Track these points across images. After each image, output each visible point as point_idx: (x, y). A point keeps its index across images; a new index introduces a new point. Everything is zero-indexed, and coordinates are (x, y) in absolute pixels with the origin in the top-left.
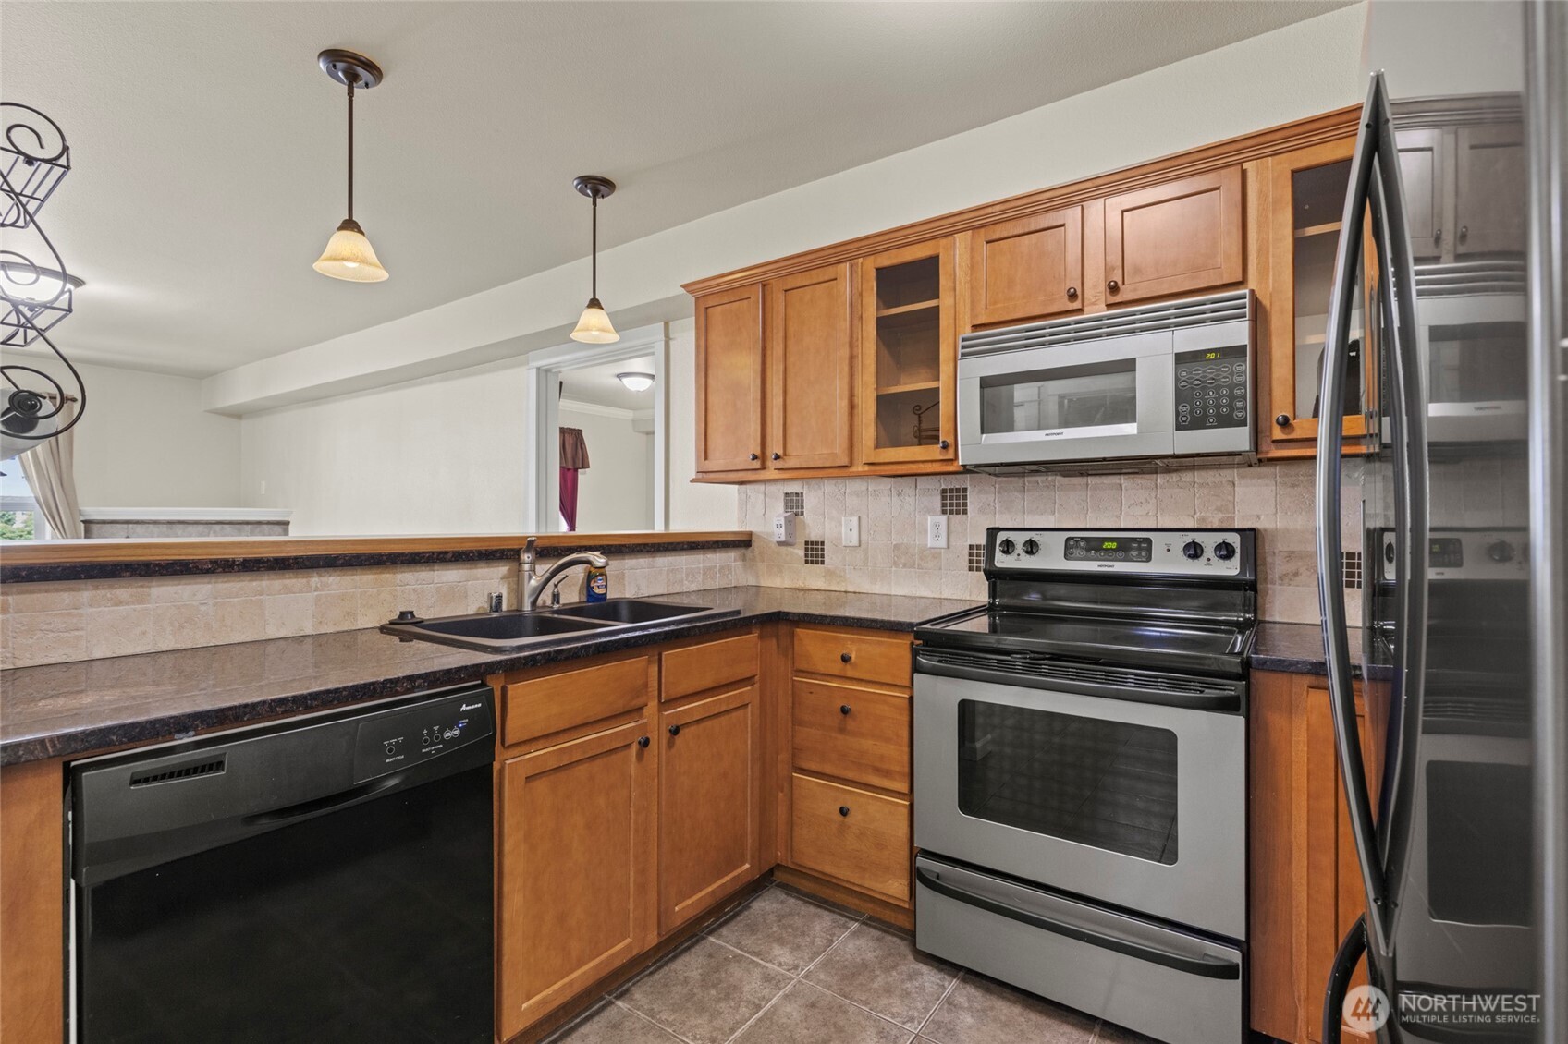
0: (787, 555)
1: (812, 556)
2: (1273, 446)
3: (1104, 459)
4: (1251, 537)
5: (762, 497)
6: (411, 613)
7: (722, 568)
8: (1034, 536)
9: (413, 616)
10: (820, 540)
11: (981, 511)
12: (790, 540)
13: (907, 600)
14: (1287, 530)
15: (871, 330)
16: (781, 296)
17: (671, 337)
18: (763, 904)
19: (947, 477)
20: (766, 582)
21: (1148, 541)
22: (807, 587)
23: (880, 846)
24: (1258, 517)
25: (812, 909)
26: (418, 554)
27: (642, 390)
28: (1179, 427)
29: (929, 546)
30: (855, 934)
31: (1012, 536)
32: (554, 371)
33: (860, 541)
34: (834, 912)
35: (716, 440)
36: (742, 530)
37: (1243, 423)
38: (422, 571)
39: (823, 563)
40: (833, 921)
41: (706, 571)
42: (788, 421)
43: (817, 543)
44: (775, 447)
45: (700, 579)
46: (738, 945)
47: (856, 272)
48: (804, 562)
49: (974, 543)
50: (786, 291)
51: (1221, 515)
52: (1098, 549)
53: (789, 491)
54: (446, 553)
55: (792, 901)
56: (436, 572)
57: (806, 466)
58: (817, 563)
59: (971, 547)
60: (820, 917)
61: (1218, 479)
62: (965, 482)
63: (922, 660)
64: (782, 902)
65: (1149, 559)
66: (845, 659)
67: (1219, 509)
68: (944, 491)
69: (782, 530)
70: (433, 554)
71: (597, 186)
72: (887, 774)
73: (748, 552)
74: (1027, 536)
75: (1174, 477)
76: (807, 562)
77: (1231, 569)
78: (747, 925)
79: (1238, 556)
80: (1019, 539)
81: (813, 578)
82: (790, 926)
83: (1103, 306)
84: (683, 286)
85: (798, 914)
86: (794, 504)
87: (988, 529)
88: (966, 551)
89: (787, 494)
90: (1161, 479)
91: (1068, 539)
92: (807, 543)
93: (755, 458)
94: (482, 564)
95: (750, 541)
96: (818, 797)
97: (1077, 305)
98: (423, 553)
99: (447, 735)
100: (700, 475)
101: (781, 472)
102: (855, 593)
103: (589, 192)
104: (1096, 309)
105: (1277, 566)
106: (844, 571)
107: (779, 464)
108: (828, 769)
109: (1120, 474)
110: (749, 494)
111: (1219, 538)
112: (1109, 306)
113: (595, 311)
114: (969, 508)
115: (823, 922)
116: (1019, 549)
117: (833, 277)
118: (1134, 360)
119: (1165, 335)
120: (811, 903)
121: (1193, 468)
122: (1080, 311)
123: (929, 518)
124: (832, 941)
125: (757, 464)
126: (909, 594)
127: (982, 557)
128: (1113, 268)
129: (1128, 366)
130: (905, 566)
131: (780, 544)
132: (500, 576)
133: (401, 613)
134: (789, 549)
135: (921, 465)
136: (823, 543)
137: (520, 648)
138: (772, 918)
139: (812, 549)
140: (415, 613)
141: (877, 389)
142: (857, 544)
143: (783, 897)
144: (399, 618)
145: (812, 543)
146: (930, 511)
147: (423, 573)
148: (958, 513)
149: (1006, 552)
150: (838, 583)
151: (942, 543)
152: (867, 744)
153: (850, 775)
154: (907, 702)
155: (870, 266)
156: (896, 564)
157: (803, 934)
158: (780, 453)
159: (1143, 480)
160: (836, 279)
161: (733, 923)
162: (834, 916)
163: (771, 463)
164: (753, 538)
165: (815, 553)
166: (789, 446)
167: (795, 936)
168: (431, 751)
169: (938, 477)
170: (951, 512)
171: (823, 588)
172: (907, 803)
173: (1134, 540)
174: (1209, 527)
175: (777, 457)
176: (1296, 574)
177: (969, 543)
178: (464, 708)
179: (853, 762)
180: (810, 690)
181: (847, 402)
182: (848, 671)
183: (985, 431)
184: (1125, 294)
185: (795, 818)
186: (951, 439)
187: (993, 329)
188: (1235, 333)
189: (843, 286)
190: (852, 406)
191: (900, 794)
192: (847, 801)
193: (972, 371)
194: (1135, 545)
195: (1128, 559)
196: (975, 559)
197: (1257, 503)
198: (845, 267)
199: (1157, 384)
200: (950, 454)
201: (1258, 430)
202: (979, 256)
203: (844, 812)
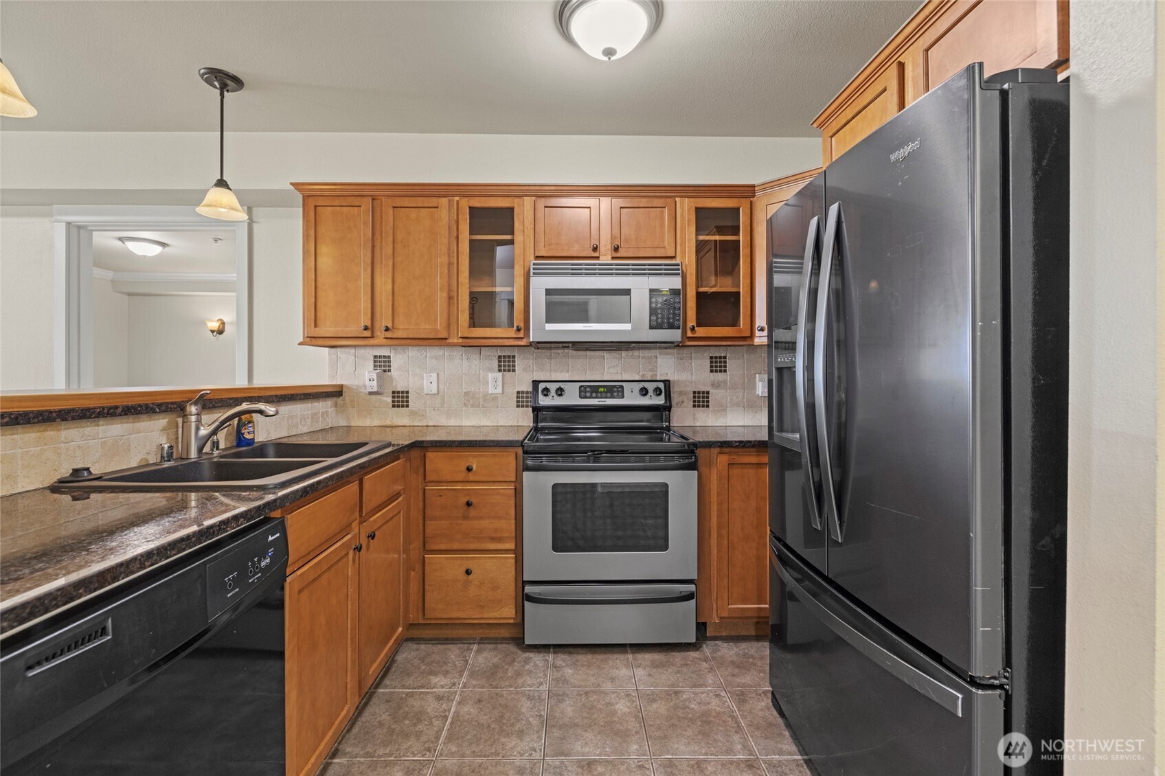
0: (376, 402)
1: (398, 401)
2: (686, 340)
3: (612, 342)
4: (667, 383)
5: (353, 358)
6: (88, 469)
7: (323, 413)
8: (563, 385)
9: (90, 473)
10: (405, 390)
11: (524, 370)
12: (380, 390)
13: (474, 429)
14: (678, 381)
15: (465, 247)
16: (391, 211)
17: (254, 220)
18: (404, 656)
19: (502, 348)
20: (356, 422)
21: (622, 387)
22: (394, 424)
23: (495, 588)
24: (667, 374)
25: (441, 647)
26: (88, 409)
27: (149, 255)
28: (651, 328)
29: (490, 392)
30: (479, 651)
31: (548, 385)
32: (89, 228)
33: (438, 391)
34: (456, 643)
35: (326, 312)
36: (333, 383)
37: (678, 328)
38: (87, 426)
39: (407, 406)
40: (460, 649)
41: (314, 416)
42: (396, 303)
43: (403, 392)
44: (384, 320)
45: (309, 423)
46: (403, 687)
47: (453, 206)
48: (391, 406)
49: (520, 390)
50: (394, 207)
51: (651, 373)
52: (597, 392)
53: (378, 354)
54: (116, 408)
55: (423, 647)
56: (101, 428)
57: (412, 337)
58: (403, 406)
59: (518, 393)
60: (449, 650)
61: (650, 355)
62: (515, 352)
63: (531, 462)
64: (417, 650)
65: (623, 397)
66: (469, 469)
67: (650, 370)
68: (500, 357)
69: (375, 383)
70: (104, 409)
71: (224, 80)
72: (499, 540)
73: (340, 400)
74: (557, 385)
75: (630, 353)
76: (394, 406)
77: (660, 401)
78: (401, 672)
79: (663, 394)
80: (553, 387)
81: (400, 418)
82: (432, 662)
83: (610, 257)
84: (291, 184)
85: (433, 653)
86: (383, 364)
87: (533, 381)
88: (515, 395)
89: (375, 357)
90: (624, 354)
91: (581, 387)
92: (394, 392)
93: (366, 328)
94: (144, 417)
95: (342, 392)
96: (445, 567)
97: (596, 254)
98: (94, 408)
99: (263, 564)
100: (308, 340)
101: (388, 340)
102: (434, 426)
103: (216, 83)
104: (606, 259)
105: (675, 398)
106: (425, 411)
107: (389, 334)
108: (455, 546)
109: (604, 350)
110: (339, 355)
111: (655, 385)
112: (613, 258)
113: (222, 191)
114: (517, 368)
115: (453, 652)
116: (553, 392)
117: (435, 206)
118: (630, 290)
119: (644, 278)
120: (437, 644)
121: (639, 349)
122: (598, 258)
123: (490, 374)
124: (467, 661)
125: (367, 334)
126: (476, 425)
127: (528, 398)
128: (616, 238)
129: (627, 292)
130: (472, 406)
131: (371, 393)
132: (161, 428)
133: (73, 470)
134: (378, 397)
135: (501, 340)
136: (407, 392)
137: (283, 485)
138: (416, 662)
139: (398, 397)
140: (91, 469)
141: (470, 288)
142: (436, 392)
143: (416, 646)
144: (71, 475)
145: (398, 392)
146: (491, 370)
147: (89, 429)
148: (509, 371)
149: (546, 395)
150: (420, 420)
151: (499, 390)
152: (485, 523)
153: (472, 546)
154: (513, 491)
155: (465, 204)
156: (465, 405)
157: (445, 663)
158: (390, 325)
159: (615, 354)
160: (437, 208)
161: (390, 675)
162: (459, 646)
163: (380, 334)
164: (344, 390)
165: (400, 399)
166: (396, 322)
167: (441, 666)
168: (254, 580)
169: (496, 348)
170: (504, 371)
171: (408, 425)
172: (514, 555)
173: (615, 386)
174: (646, 379)
175: (387, 329)
176: (683, 402)
177: (517, 390)
178: (270, 538)
179: (474, 537)
180: (440, 494)
181: (445, 294)
182: (471, 477)
183: (547, 321)
184: (621, 253)
185: (427, 587)
186: (522, 325)
187: (549, 260)
188: (675, 282)
189: (444, 213)
190: (450, 298)
191: (507, 551)
192: (471, 565)
193: (540, 284)
194: (615, 389)
195: (613, 397)
196: (521, 399)
197: (666, 367)
198: (444, 201)
199: (640, 303)
200: (521, 335)
201: (684, 332)
202: (540, 214)
203: (468, 572)
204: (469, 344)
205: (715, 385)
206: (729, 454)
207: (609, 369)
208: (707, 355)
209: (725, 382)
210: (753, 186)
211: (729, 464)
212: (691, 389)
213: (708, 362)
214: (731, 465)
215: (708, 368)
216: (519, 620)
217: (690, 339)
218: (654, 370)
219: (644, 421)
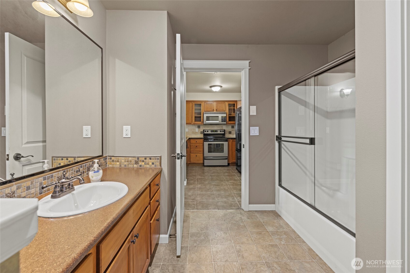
4: (224, 130)
8: (208, 130)
11: (202, 128)
14: (226, 130)
15: (194, 110)
23: (200, 158)
28: (222, 122)
29: (196, 132)
30: (198, 167)
31: (206, 130)
33: (188, 131)
40: (195, 167)
52: (213, 131)
62: (201, 125)
63: (205, 141)
66: (196, 142)
72: (201, 152)
74: (207, 130)
77: (223, 133)
80: (207, 131)
87: (203, 130)
91: (211, 131)
96: (193, 155)
105: (226, 133)
108: (195, 152)
111: (223, 130)
117: (189, 104)
119: (221, 114)
120: (192, 166)
121: (220, 125)
122: (214, 111)
126: (194, 137)
127: (203, 133)
128: (216, 108)
129: (218, 117)
130: (194, 134)
141: (195, 116)
146: (196, 128)
148: (199, 128)
149: (205, 132)
151: (198, 131)
152: (199, 149)
154: (203, 145)
155: (194, 103)
156: (192, 134)
159: (216, 125)
169: (198, 125)
177: (201, 131)
179: (197, 151)
180: (192, 145)
181: (191, 117)
182: (197, 143)
183: (207, 121)
184: (217, 110)
185: (191, 158)
186: (202, 121)
187: (207, 111)
188: (225, 115)
189: (191, 105)
190: (192, 117)
191: (202, 153)
192: (196, 155)
193: (205, 115)
194: (216, 131)
195: (216, 132)
196: (201, 133)
197: (224, 128)
198: (191, 103)
199: (220, 118)
200: (202, 123)
201: (227, 122)
202: (205, 105)
203: (196, 156)
204: (194, 124)
205: (232, 130)
207: (215, 128)
208: (231, 126)
209: (234, 130)
210: (237, 101)
212: (228, 131)
213: (231, 127)
214: (232, 141)
215: (231, 128)
216: (203, 163)
217: (228, 123)
218: (222, 128)
219: (221, 136)
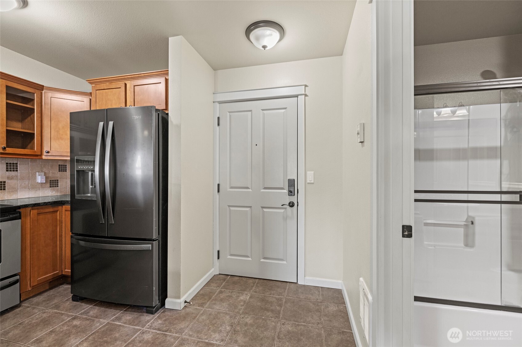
205: (10, 178)
206: (37, 209)
208: (5, 162)
209: (16, 176)
210: (43, 86)
211: (37, 214)
213: (5, 166)
214: (38, 214)
215: (5, 169)
